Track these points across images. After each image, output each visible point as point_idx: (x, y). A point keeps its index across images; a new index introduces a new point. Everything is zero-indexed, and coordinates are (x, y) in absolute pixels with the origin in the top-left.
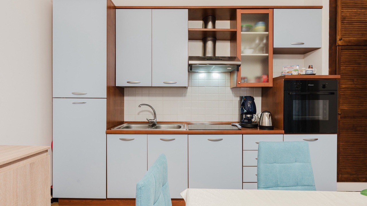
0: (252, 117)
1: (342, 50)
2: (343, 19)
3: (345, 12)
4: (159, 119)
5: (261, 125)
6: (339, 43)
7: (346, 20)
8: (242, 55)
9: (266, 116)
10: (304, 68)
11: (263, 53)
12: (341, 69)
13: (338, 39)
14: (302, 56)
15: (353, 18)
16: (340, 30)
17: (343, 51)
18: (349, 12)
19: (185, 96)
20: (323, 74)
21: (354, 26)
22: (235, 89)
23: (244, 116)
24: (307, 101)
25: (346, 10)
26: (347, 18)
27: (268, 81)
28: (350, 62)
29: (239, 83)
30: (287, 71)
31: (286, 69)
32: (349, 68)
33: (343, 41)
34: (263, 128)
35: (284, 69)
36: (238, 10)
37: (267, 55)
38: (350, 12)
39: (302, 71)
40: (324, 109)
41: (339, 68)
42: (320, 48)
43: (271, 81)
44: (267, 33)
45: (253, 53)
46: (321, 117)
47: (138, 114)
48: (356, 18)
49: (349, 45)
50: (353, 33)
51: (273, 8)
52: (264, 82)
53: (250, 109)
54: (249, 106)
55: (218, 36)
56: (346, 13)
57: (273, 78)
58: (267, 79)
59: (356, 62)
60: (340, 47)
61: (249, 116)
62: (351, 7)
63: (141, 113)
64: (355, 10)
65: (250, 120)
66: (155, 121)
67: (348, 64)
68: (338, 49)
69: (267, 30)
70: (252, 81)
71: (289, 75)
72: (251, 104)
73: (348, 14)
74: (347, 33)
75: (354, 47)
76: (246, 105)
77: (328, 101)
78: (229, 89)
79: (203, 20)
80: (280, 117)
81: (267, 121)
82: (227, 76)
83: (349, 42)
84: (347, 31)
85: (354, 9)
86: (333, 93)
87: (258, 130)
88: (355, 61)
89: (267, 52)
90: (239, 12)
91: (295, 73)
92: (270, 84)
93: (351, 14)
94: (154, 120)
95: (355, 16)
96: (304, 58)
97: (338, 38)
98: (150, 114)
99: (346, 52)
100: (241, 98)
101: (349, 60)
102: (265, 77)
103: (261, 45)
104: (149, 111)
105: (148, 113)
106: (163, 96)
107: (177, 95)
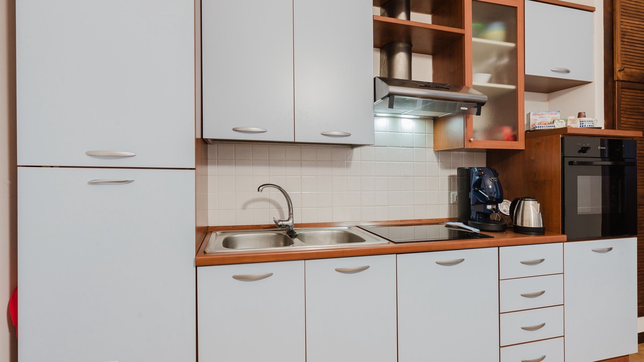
1: (622, 88)
2: (624, 34)
3: (626, 24)
4: (297, 219)
5: (519, 224)
6: (619, 75)
7: (627, 37)
8: (473, 83)
9: (532, 206)
11: (504, 84)
12: (622, 122)
13: (617, 69)
14: (545, 95)
15: (635, 35)
16: (619, 54)
17: (623, 90)
18: (630, 25)
19: (348, 165)
21: (637, 48)
22: (444, 153)
23: (475, 209)
25: (627, 21)
26: (627, 34)
28: (632, 111)
29: (472, 139)
30: (538, 122)
31: (537, 117)
32: (631, 120)
33: (624, 73)
34: (525, 231)
35: (532, 117)
37: (513, 87)
38: (632, 25)
39: (574, 121)
41: (619, 120)
42: (590, 82)
43: (521, 137)
44: (514, 45)
45: (489, 82)
47: (244, 207)
48: (638, 35)
49: (631, 80)
50: (635, 61)
52: (510, 140)
53: (493, 193)
54: (490, 187)
56: (626, 26)
59: (640, 111)
60: (620, 83)
61: (489, 207)
62: (632, 15)
63: (251, 206)
64: (638, 23)
66: (290, 223)
67: (631, 113)
68: (618, 86)
71: (551, 128)
72: (494, 183)
73: (629, 28)
74: (629, 60)
75: (638, 86)
76: (484, 186)
78: (431, 153)
81: (532, 218)
82: (429, 127)
83: (631, 75)
84: (628, 56)
85: (636, 19)
86: (631, 164)
88: (639, 109)
91: (560, 125)
92: (520, 145)
93: (632, 28)
94: (288, 220)
95: (637, 32)
97: (618, 66)
98: (272, 206)
99: (628, 93)
100: (465, 172)
101: (632, 107)
102: (507, 131)
104: (270, 201)
105: (267, 204)
106: (301, 165)
107: (331, 164)
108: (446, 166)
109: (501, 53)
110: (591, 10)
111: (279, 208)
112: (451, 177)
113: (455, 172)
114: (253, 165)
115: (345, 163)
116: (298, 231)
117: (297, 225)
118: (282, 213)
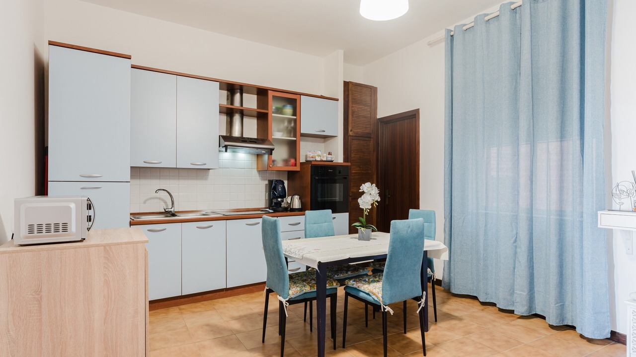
0: (283, 201)
1: (352, 140)
4: (176, 209)
5: (291, 207)
6: (350, 133)
7: (355, 114)
8: (273, 137)
9: (296, 198)
10: (325, 155)
11: (291, 137)
13: (349, 130)
14: (323, 139)
16: (351, 122)
19: (206, 179)
20: (339, 162)
22: (262, 171)
23: (274, 201)
24: (326, 184)
25: (355, 106)
26: (355, 112)
27: (296, 165)
29: (271, 166)
30: (311, 156)
31: (310, 153)
32: (357, 155)
33: (354, 132)
34: (293, 210)
35: (308, 153)
36: (269, 91)
37: (295, 139)
39: (323, 157)
40: (340, 192)
42: (337, 136)
43: (298, 164)
44: (295, 117)
45: (282, 136)
46: (337, 199)
47: (145, 202)
48: (361, 113)
49: (357, 136)
50: (360, 126)
51: (301, 94)
52: (292, 166)
53: (280, 192)
54: (280, 190)
55: (245, 112)
56: (355, 108)
57: (301, 163)
58: (295, 163)
61: (279, 200)
63: (149, 201)
65: (279, 204)
66: (172, 210)
68: (350, 138)
69: (294, 114)
70: (280, 165)
72: (282, 188)
74: (356, 125)
76: (277, 189)
77: (342, 184)
78: (255, 172)
79: (228, 90)
80: (308, 199)
81: (297, 204)
82: (254, 158)
83: (357, 133)
84: (356, 123)
86: (346, 178)
87: (289, 213)
89: (295, 136)
90: (271, 94)
91: (318, 159)
92: (298, 168)
93: (358, 109)
94: (171, 208)
96: (324, 142)
97: (350, 128)
98: (161, 201)
99: (355, 142)
100: (271, 182)
102: (293, 161)
103: (289, 128)
104: (160, 199)
105: (158, 201)
106: (179, 179)
107: (197, 178)
108: (263, 179)
109: (290, 121)
110: (337, 100)
111: (165, 203)
112: (266, 184)
113: (267, 182)
114: (150, 179)
115: (205, 178)
116: (176, 214)
117: (176, 212)
118: (167, 205)
